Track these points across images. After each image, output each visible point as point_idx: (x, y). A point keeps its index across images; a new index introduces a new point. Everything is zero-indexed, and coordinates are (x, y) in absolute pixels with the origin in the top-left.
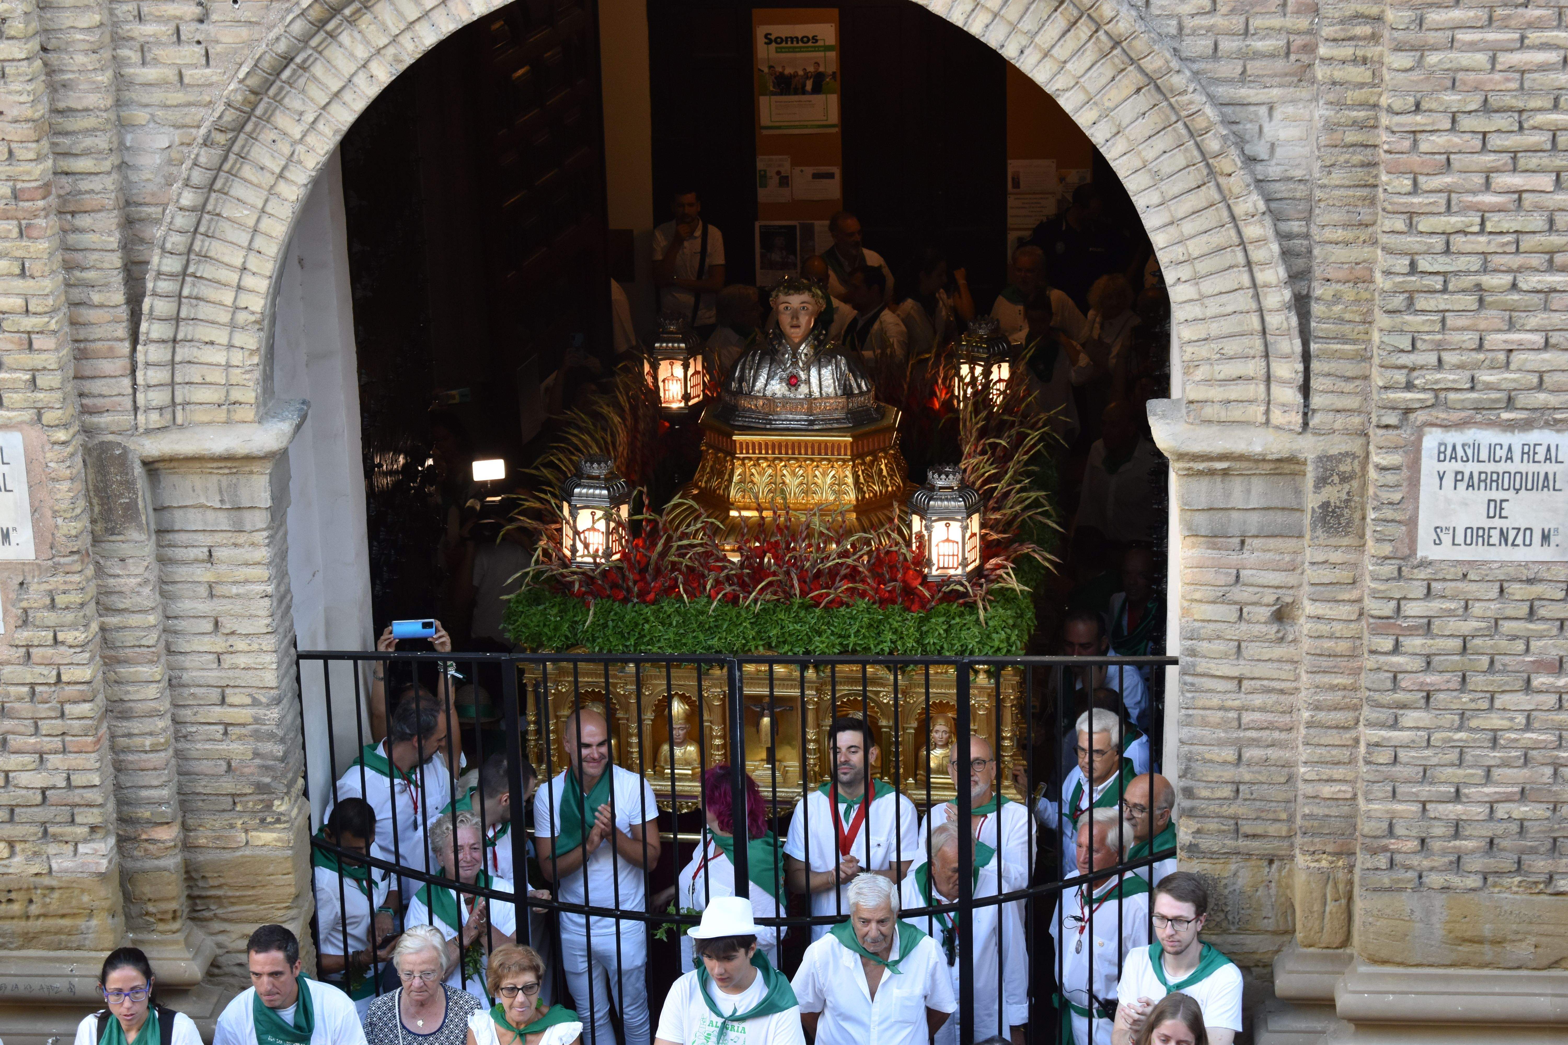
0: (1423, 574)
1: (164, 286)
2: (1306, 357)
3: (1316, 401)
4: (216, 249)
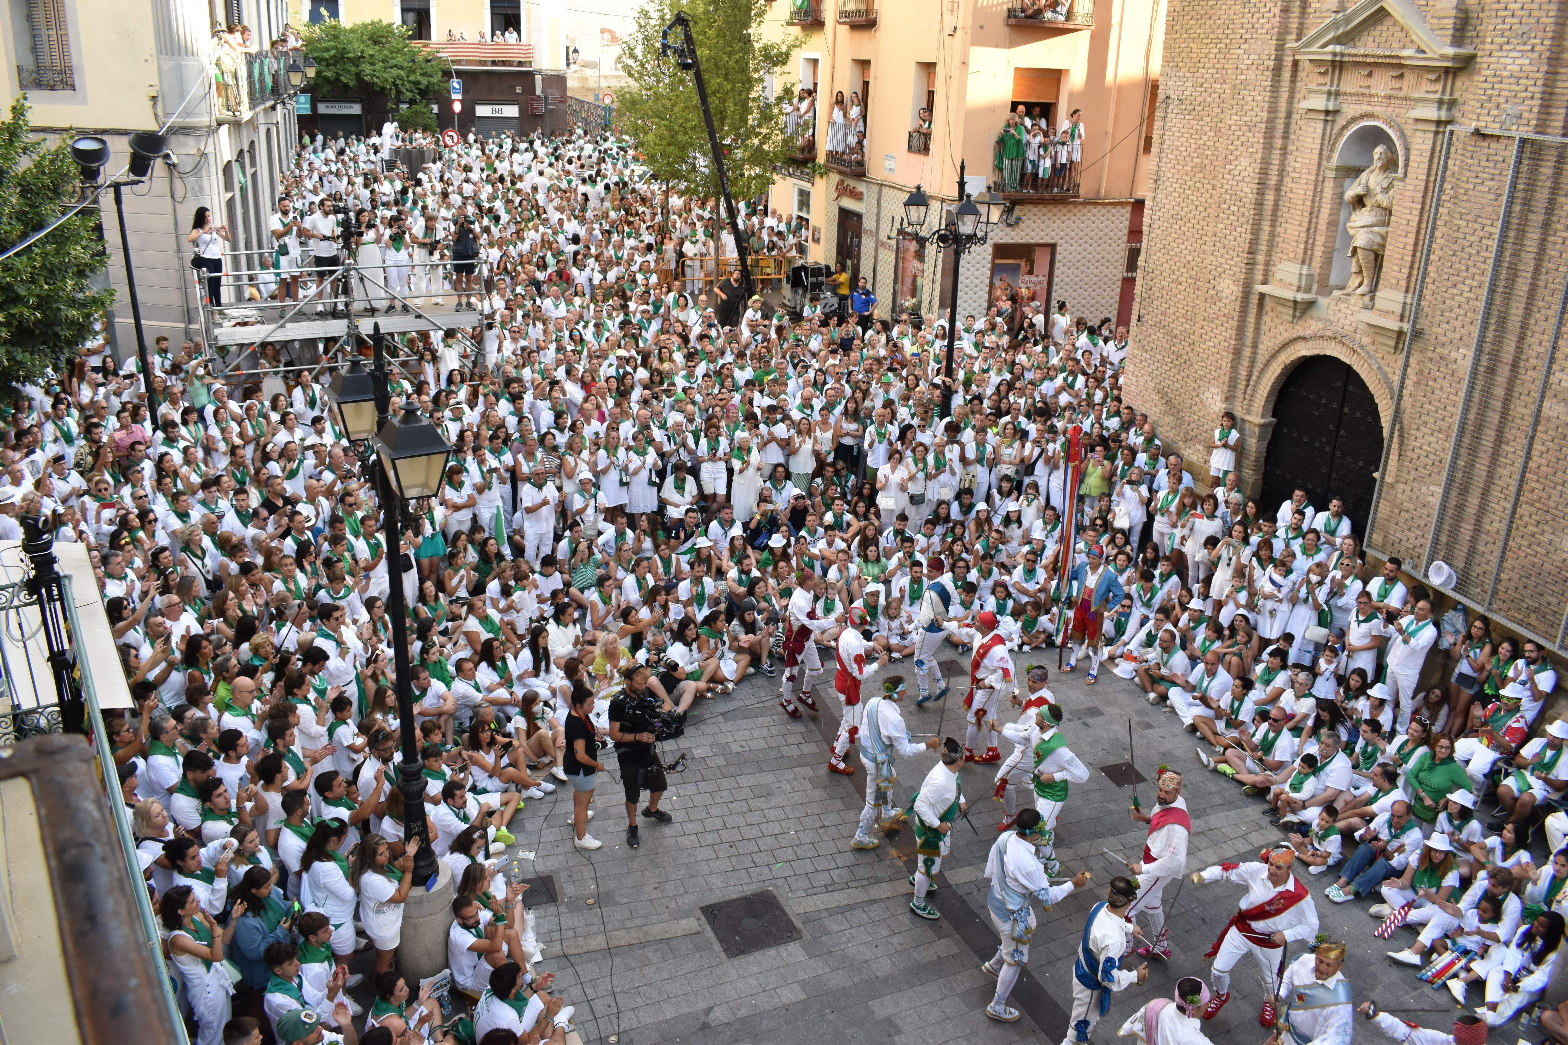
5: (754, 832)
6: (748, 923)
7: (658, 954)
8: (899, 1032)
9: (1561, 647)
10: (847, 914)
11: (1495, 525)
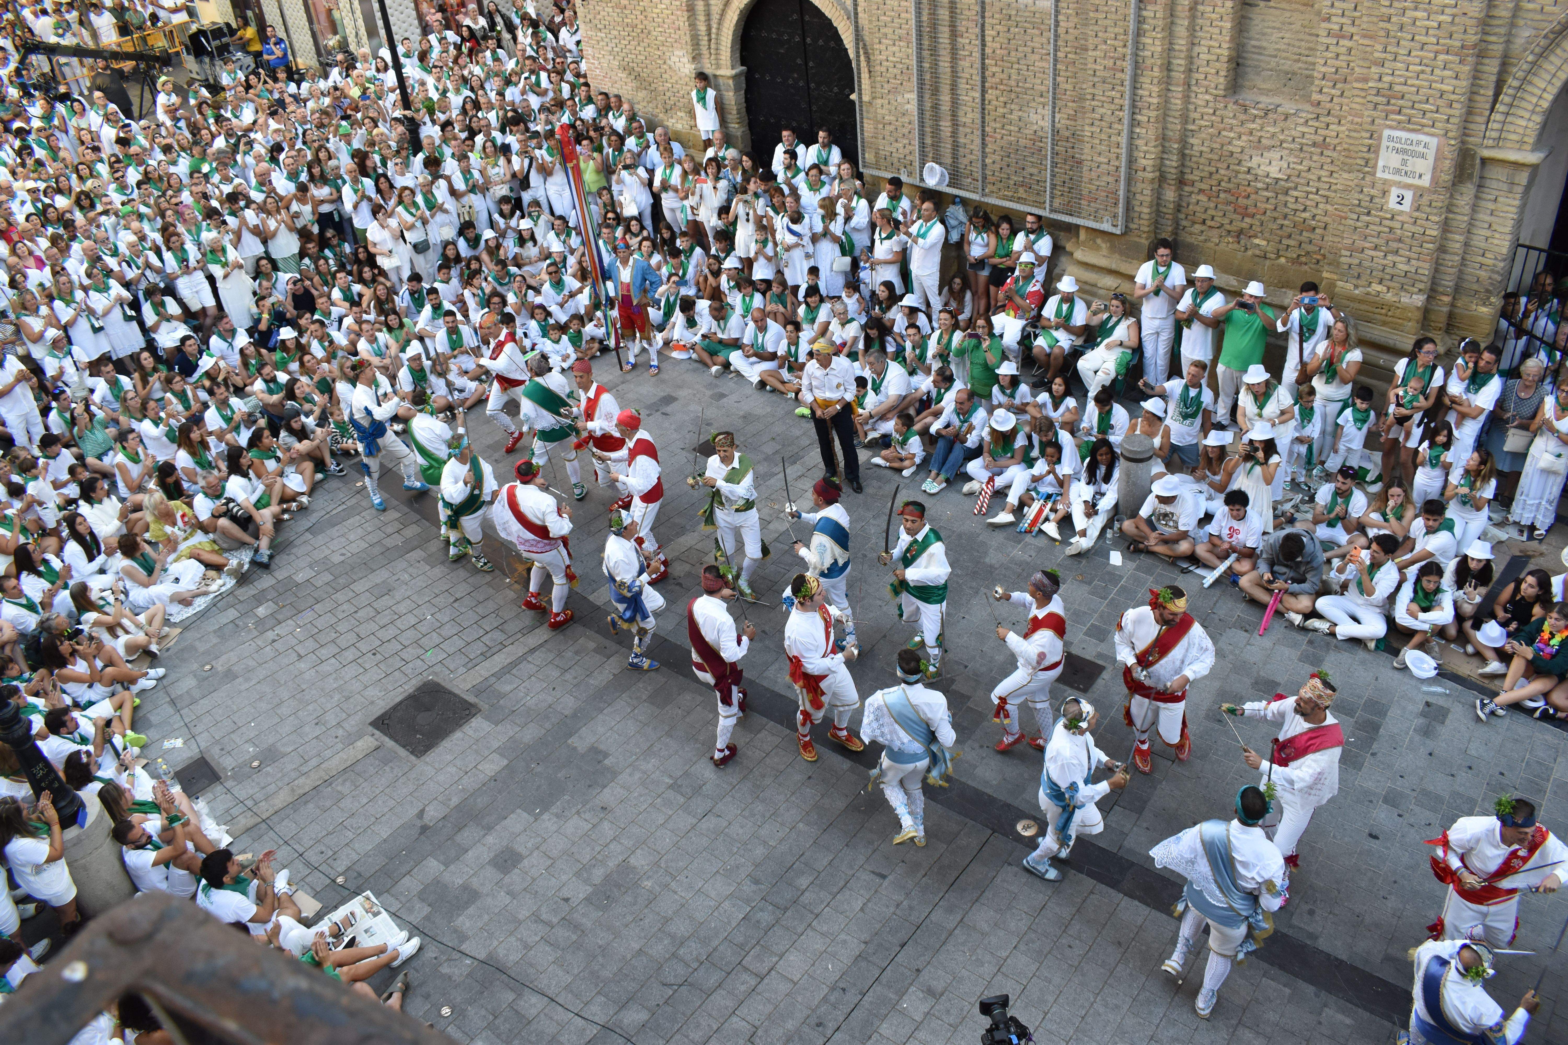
1: (1510, 91)
4: (1536, 80)
5: (391, 632)
6: (422, 718)
7: (348, 784)
8: (606, 755)
9: (1051, 211)
10: (514, 671)
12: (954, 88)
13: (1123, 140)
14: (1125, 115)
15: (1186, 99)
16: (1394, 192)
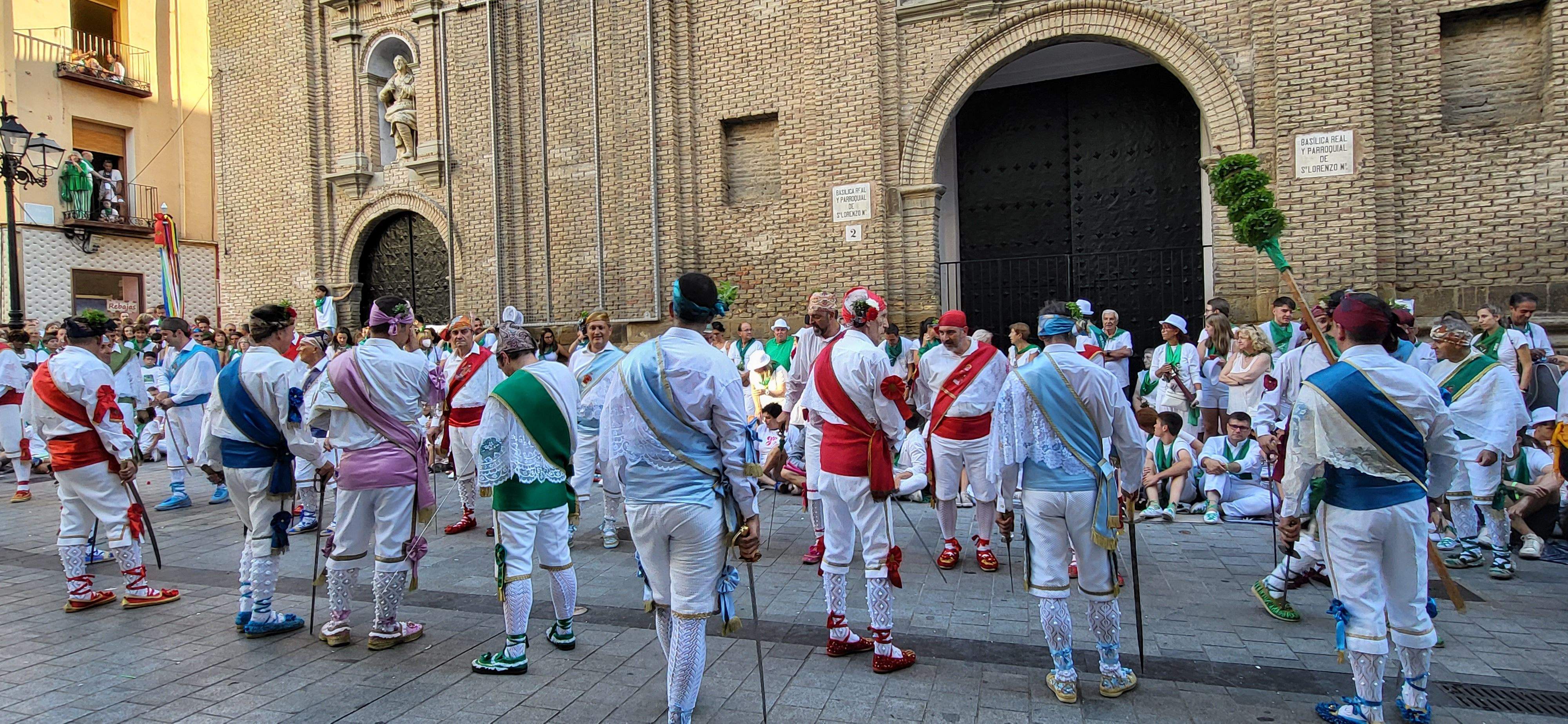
0: (1298, 183)
1: (909, 144)
2: (1253, 124)
3: (1257, 137)
4: (924, 135)
11: (539, 271)
12: (527, 251)
13: (653, 249)
14: (654, 230)
15: (696, 213)
16: (848, 229)
